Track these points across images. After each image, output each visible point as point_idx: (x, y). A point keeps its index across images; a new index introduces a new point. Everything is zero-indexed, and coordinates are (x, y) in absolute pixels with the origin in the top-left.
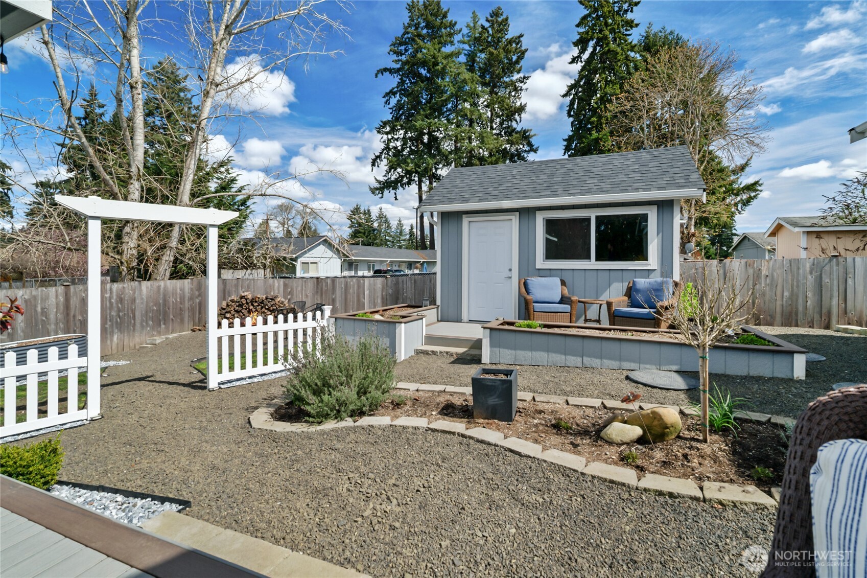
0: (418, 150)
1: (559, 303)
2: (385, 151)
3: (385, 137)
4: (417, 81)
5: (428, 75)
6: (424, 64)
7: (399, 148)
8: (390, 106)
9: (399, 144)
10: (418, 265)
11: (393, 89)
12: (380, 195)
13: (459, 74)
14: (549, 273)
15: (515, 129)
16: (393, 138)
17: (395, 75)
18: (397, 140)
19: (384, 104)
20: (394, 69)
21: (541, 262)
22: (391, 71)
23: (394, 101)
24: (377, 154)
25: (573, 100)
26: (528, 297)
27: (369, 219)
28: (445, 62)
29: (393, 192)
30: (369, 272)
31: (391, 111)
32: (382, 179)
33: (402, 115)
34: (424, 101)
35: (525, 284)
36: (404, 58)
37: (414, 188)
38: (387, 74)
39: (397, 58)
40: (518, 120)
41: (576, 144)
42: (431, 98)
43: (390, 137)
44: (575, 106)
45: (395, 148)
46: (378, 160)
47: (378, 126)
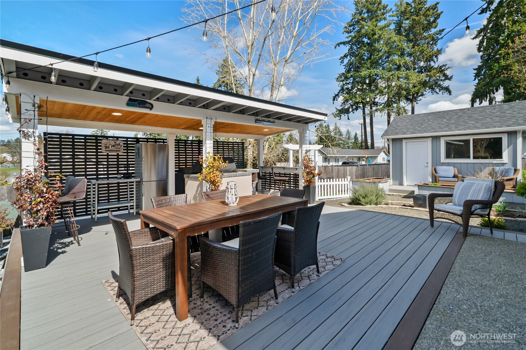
0: (362, 89)
1: (453, 177)
2: (341, 91)
3: (341, 83)
4: (361, 46)
5: (369, 41)
6: (366, 35)
7: (350, 88)
8: (344, 64)
9: (349, 86)
10: (364, 159)
11: (346, 54)
12: (339, 118)
13: (390, 38)
14: (448, 164)
15: (433, 67)
16: (346, 83)
17: (347, 45)
18: (348, 84)
19: (340, 63)
20: (346, 42)
21: (443, 159)
22: (344, 43)
23: (346, 61)
24: (337, 93)
25: (483, 39)
26: (436, 175)
27: (328, 131)
28: (380, 32)
29: (346, 115)
30: (336, 163)
31: (345, 67)
32: (340, 108)
33: (351, 68)
34: (366, 58)
35: (435, 169)
36: (353, 34)
37: (360, 111)
38: (342, 46)
39: (348, 35)
40: (436, 60)
41: (485, 71)
42: (371, 56)
43: (344, 83)
44: (485, 44)
45: (347, 89)
46: (337, 97)
47: (337, 77)
